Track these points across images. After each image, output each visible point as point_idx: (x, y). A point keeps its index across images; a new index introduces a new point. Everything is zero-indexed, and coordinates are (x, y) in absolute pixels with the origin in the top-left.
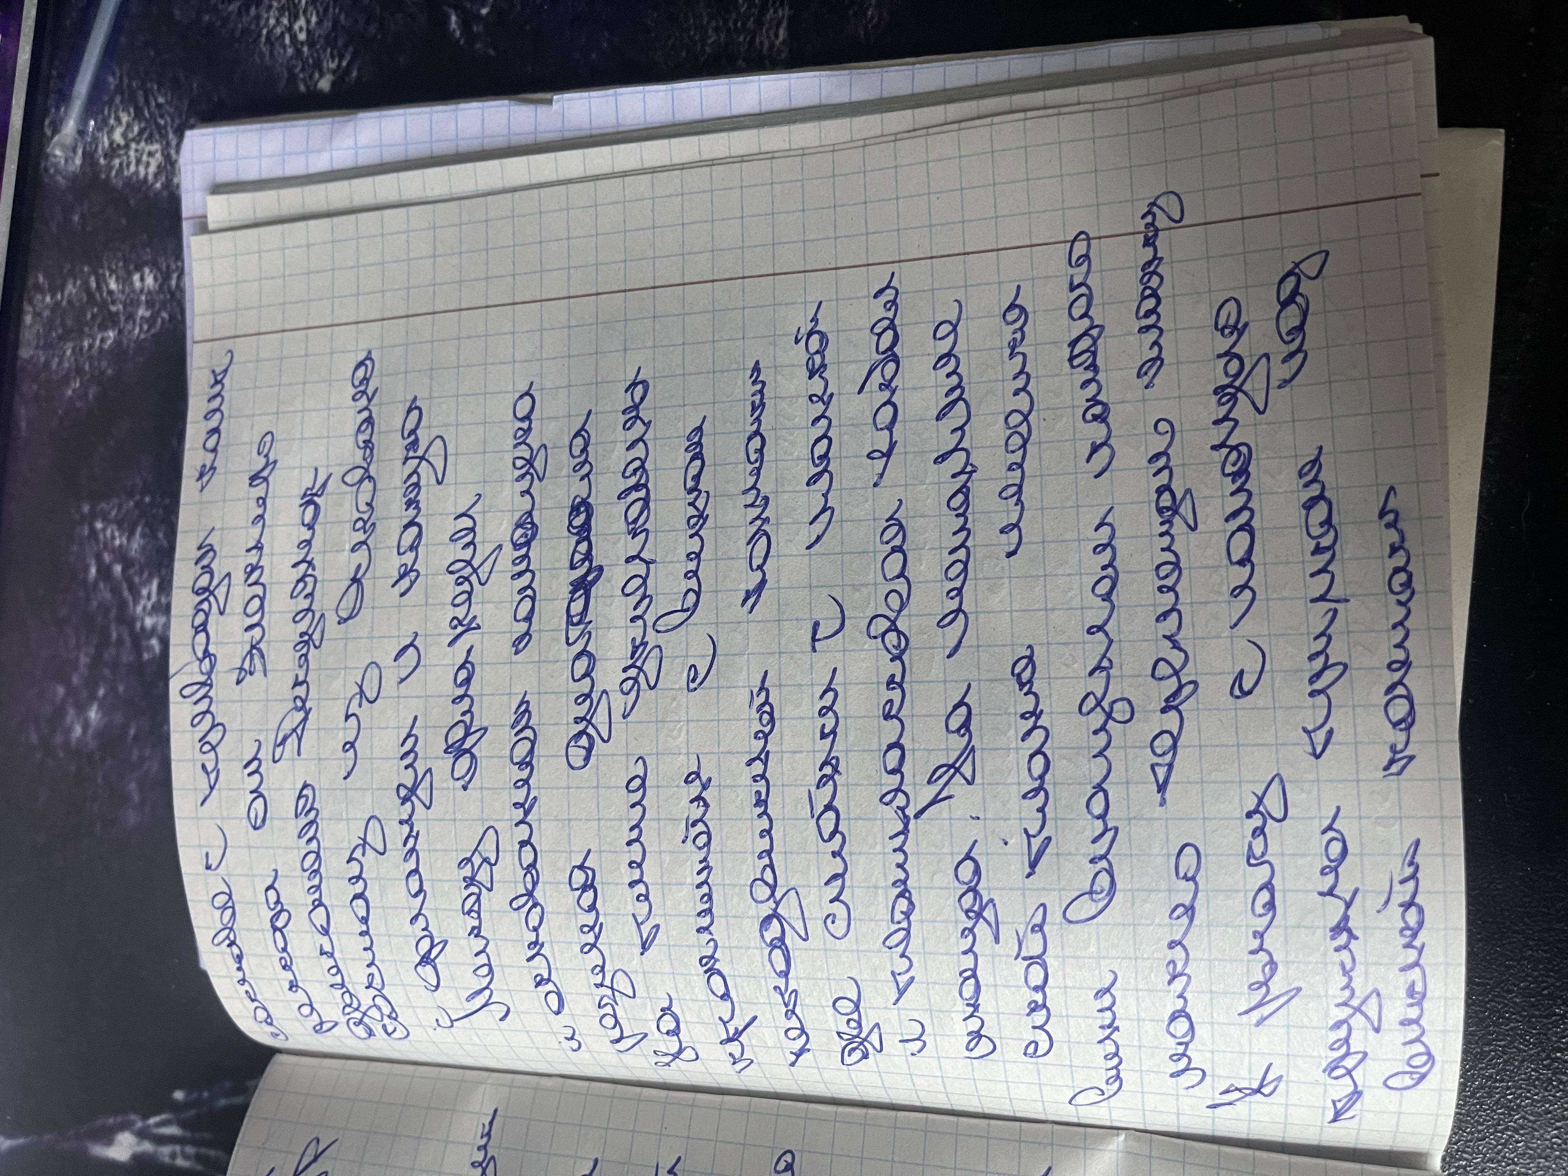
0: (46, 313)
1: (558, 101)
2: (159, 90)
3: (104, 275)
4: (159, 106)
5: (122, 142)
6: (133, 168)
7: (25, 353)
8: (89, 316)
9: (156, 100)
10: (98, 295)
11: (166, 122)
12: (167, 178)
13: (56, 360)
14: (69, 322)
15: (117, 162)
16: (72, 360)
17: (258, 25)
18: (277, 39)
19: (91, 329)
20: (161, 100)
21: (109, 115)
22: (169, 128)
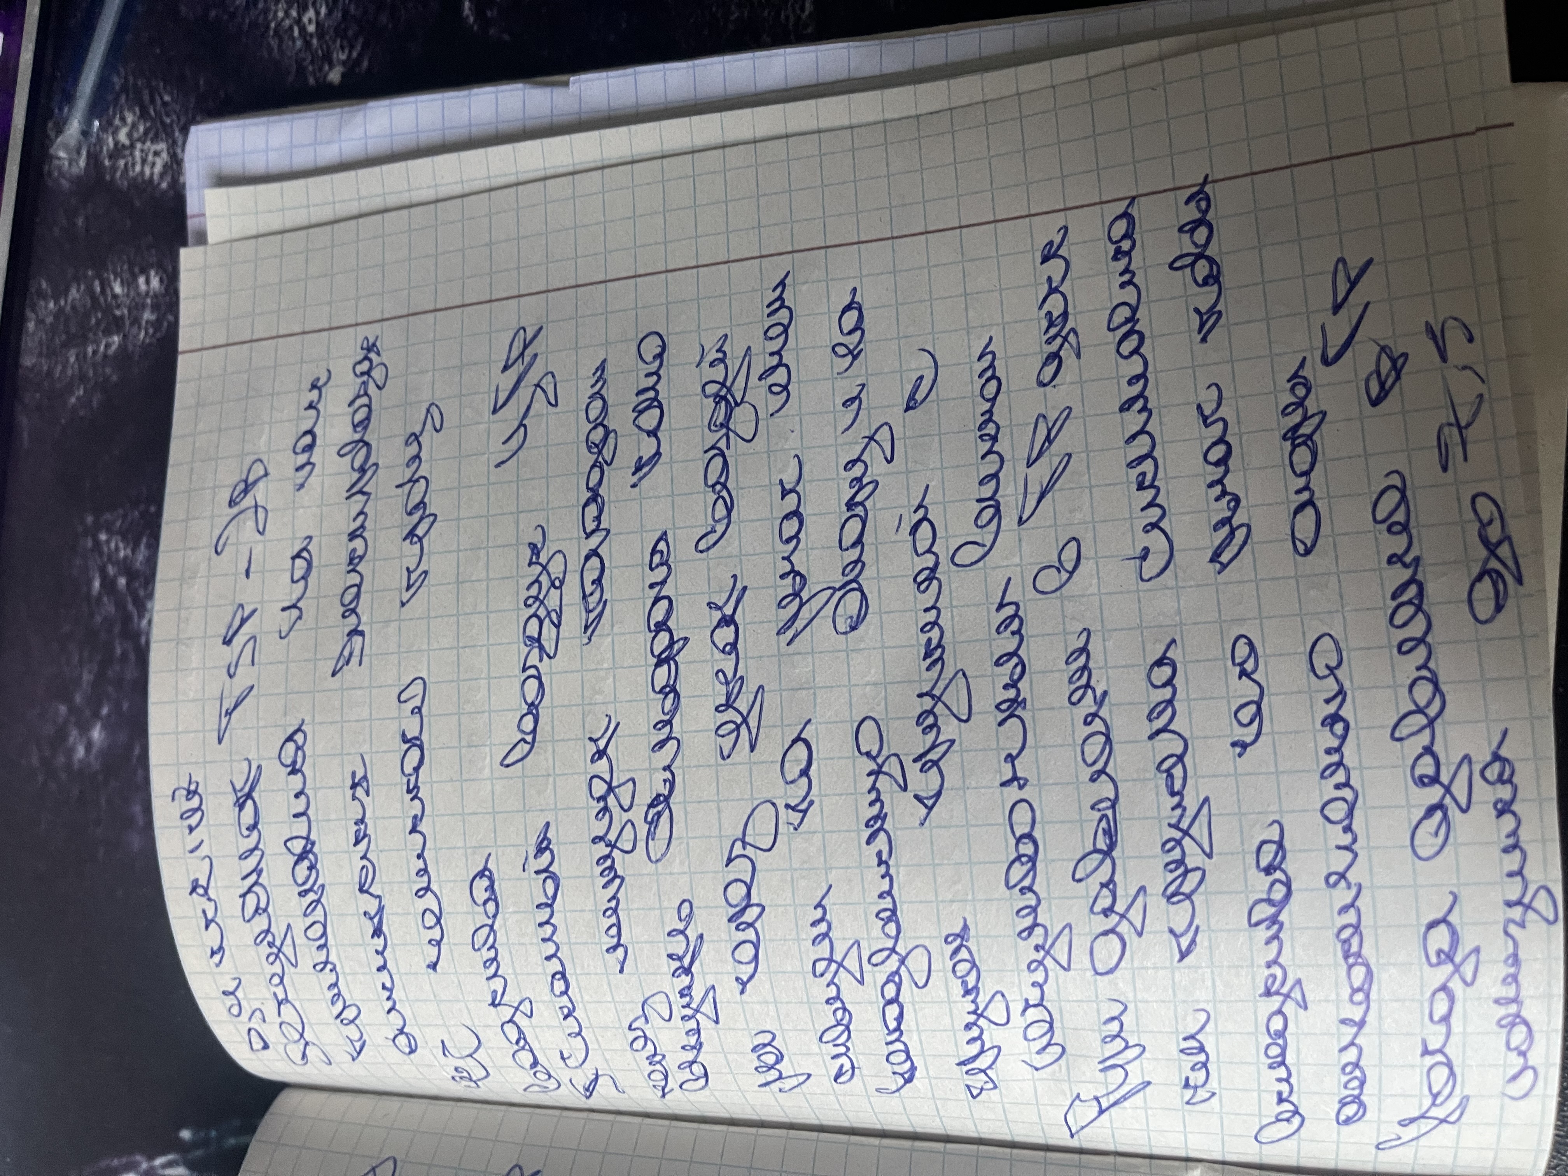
0: (49, 320)
1: (574, 83)
2: (165, 88)
3: (108, 279)
4: (165, 104)
5: (127, 142)
6: (138, 168)
7: (28, 361)
8: (93, 321)
9: (162, 98)
10: (102, 300)
11: (172, 121)
12: (173, 177)
13: (60, 367)
14: (73, 330)
15: (122, 163)
16: (76, 366)
17: (266, 18)
18: (286, 31)
19: (95, 334)
20: (167, 98)
21: (114, 116)
22: (175, 126)
